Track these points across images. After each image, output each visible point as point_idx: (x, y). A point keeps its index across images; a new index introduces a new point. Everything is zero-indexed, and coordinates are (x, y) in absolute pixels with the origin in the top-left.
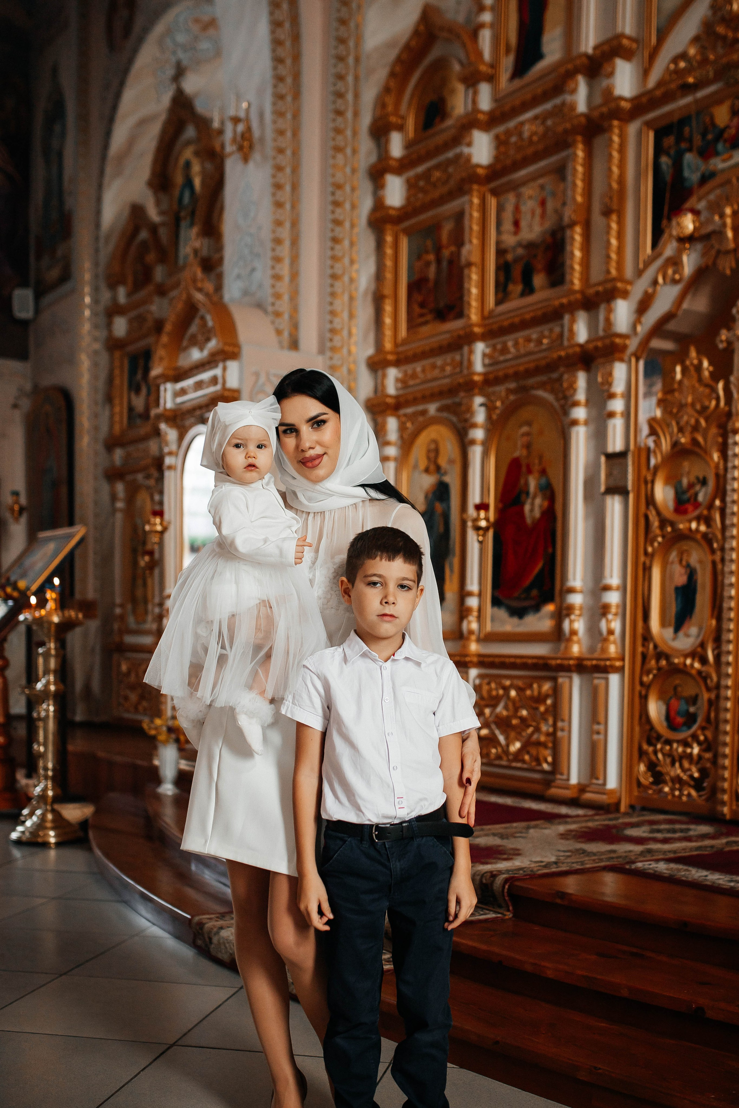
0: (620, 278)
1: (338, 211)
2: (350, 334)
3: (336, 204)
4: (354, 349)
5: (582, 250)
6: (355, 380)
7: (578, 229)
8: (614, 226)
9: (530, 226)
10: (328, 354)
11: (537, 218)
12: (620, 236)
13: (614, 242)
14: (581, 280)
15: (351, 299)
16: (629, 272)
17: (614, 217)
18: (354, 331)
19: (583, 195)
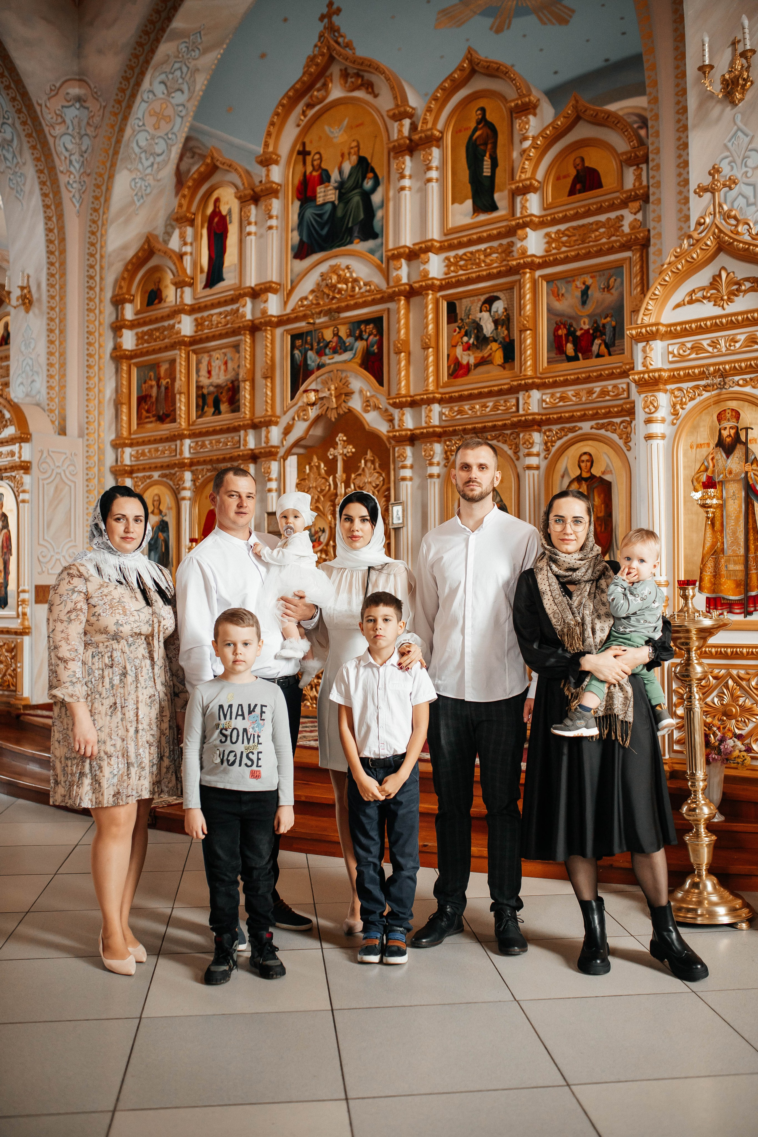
0: (273, 415)
1: (91, 348)
2: (99, 425)
3: (89, 344)
4: (102, 434)
5: (250, 394)
6: (104, 454)
7: (248, 383)
8: (269, 384)
9: (218, 375)
10: (86, 437)
11: (222, 371)
12: (273, 390)
13: (269, 393)
14: (250, 411)
15: (100, 402)
16: (278, 411)
17: (269, 380)
18: (102, 423)
19: (250, 364)
